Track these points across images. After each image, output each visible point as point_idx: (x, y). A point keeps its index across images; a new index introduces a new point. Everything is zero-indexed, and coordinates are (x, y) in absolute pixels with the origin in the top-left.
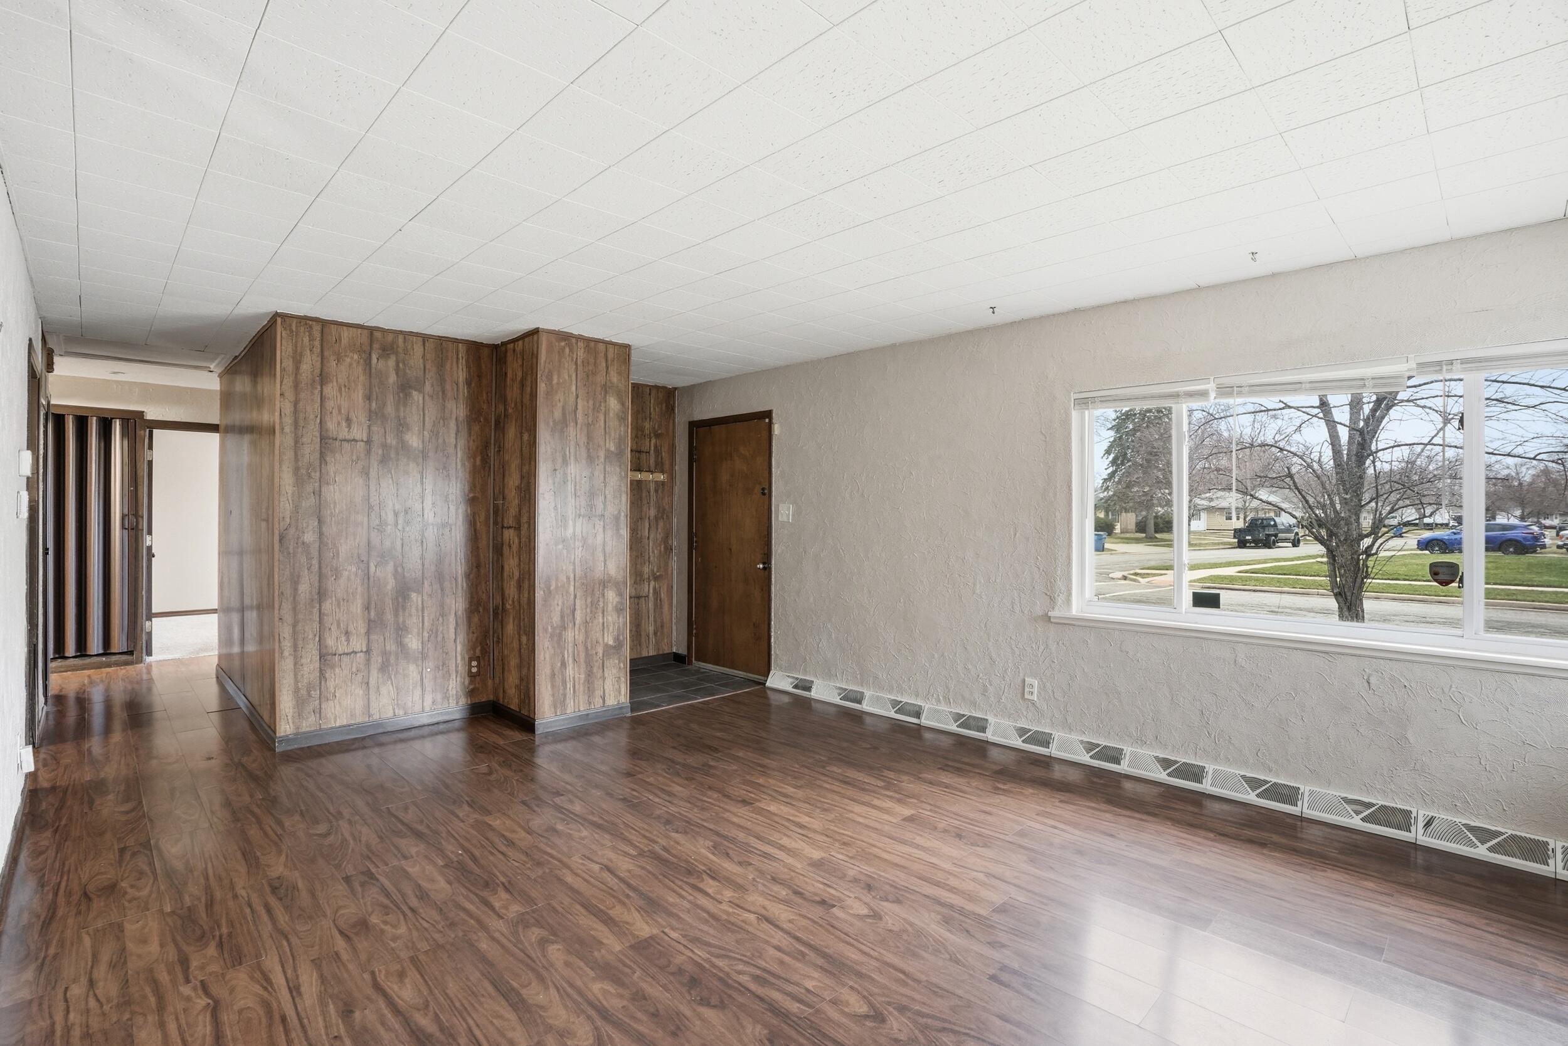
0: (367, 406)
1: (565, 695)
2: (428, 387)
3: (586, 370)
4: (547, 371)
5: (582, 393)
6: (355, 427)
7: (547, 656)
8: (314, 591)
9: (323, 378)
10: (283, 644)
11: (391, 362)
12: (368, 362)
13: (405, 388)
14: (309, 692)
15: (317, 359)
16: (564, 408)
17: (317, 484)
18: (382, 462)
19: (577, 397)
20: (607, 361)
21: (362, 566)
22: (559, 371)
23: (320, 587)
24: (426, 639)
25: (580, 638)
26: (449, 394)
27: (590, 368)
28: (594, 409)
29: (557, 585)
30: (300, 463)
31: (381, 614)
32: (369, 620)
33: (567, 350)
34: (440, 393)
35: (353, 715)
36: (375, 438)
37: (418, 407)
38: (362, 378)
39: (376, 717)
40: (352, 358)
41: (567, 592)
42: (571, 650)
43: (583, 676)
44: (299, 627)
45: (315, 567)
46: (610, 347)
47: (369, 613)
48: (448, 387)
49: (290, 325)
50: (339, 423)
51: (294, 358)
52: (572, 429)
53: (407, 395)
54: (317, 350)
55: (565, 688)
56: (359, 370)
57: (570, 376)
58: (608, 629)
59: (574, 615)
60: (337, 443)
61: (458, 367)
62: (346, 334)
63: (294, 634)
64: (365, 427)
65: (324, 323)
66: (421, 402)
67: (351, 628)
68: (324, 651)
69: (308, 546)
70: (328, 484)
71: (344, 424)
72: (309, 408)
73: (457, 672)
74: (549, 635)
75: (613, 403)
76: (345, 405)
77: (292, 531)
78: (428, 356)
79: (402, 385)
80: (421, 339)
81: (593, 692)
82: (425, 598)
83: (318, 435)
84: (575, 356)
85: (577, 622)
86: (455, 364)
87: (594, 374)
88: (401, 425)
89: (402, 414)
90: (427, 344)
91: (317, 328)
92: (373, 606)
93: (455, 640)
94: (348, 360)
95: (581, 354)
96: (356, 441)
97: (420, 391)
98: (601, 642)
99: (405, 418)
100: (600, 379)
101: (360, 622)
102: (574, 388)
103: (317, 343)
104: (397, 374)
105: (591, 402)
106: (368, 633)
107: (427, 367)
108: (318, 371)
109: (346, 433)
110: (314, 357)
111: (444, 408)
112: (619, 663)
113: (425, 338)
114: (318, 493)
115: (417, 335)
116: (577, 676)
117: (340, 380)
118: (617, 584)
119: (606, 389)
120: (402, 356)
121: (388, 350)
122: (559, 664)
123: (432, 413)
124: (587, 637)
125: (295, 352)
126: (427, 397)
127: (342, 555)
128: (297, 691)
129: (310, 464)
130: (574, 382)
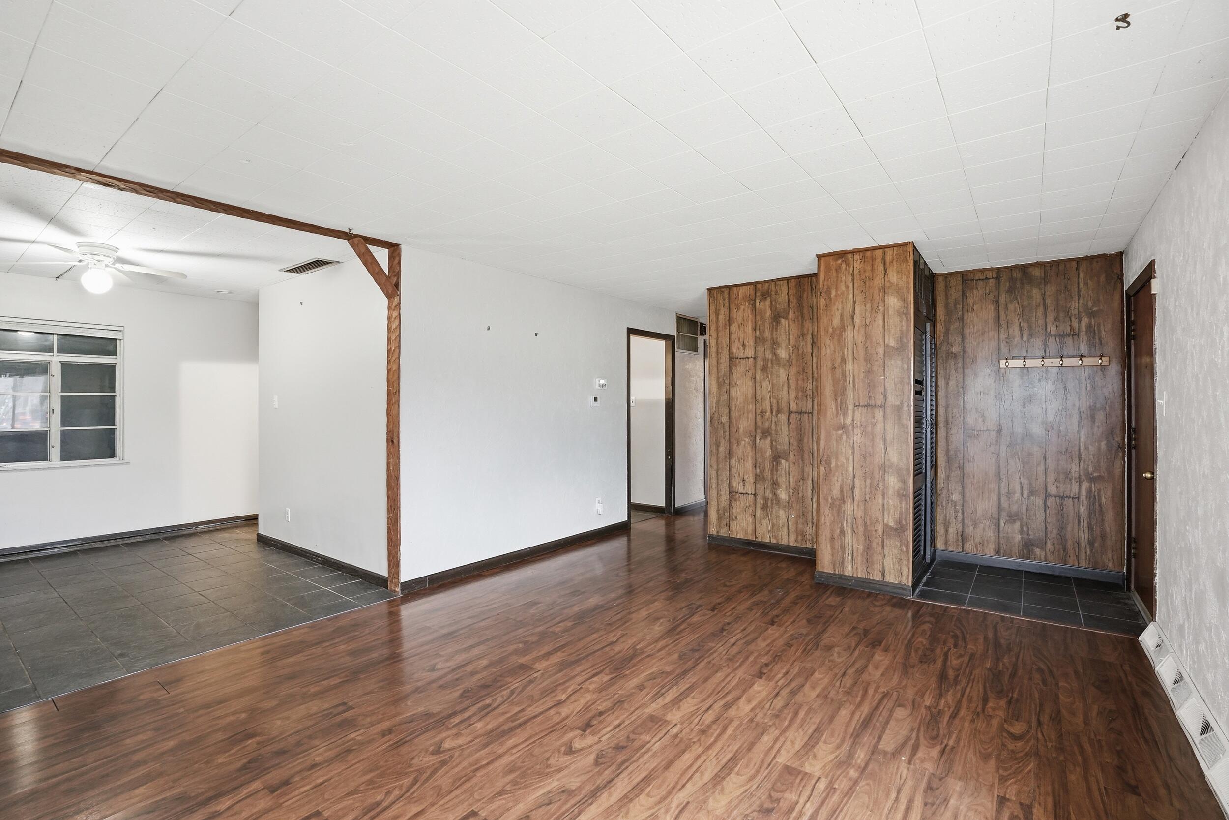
0: (754, 334)
1: (843, 559)
2: (791, 315)
3: (863, 277)
4: (826, 287)
5: (859, 299)
6: (747, 349)
7: (828, 522)
8: (727, 452)
9: (730, 321)
10: (712, 481)
11: (768, 302)
12: (754, 305)
13: (776, 318)
14: (724, 512)
15: (726, 310)
16: (842, 315)
17: (728, 387)
18: (762, 370)
19: (855, 303)
20: (884, 264)
21: (752, 439)
22: (837, 286)
23: (729, 450)
24: (791, 494)
25: (859, 514)
26: (806, 316)
27: (867, 275)
28: (872, 310)
29: (837, 465)
30: (719, 374)
31: (762, 472)
32: (756, 475)
33: (844, 266)
34: (800, 318)
35: (746, 533)
36: (759, 354)
37: (785, 330)
38: (750, 316)
39: (759, 539)
40: (745, 305)
41: (847, 471)
42: (849, 521)
43: (861, 547)
44: (719, 472)
45: (727, 438)
46: (889, 252)
47: (756, 469)
48: (805, 311)
49: (714, 294)
50: (739, 348)
51: (716, 313)
52: (849, 332)
53: (778, 323)
54: (727, 305)
55: (844, 552)
56: (749, 312)
57: (847, 287)
58: (889, 512)
59: (853, 492)
60: (738, 360)
61: (812, 295)
62: (742, 291)
63: (717, 476)
64: (753, 348)
65: (729, 288)
66: (787, 325)
67: (746, 478)
68: (731, 489)
69: (724, 424)
70: (733, 386)
71: (741, 348)
72: (723, 342)
73: (812, 523)
74: (829, 505)
75: (893, 302)
76: (741, 335)
77: (716, 415)
78: (791, 292)
79: (774, 316)
80: (786, 282)
81: (873, 564)
82: (791, 464)
83: (728, 356)
84: (851, 269)
85: (856, 499)
86: (810, 293)
87: (871, 279)
88: (774, 343)
89: (775, 337)
90: (790, 284)
91: (726, 291)
92: (758, 465)
93: (812, 499)
94: (743, 307)
95: (857, 265)
96: (748, 358)
97: (786, 318)
98: (881, 522)
99: (777, 338)
100: (878, 282)
101: (751, 475)
102: (851, 296)
103: (727, 301)
104: (771, 310)
105: (869, 305)
106: (755, 483)
107: (790, 300)
108: (727, 318)
109: (742, 354)
110: (725, 310)
111: (803, 326)
112: (901, 545)
113: (788, 280)
114: (728, 392)
115: (783, 279)
116: (855, 546)
117: (739, 321)
118: (899, 472)
119: (883, 290)
120: (774, 296)
121: (765, 295)
122: (838, 531)
123: (795, 331)
124: (866, 514)
125: (716, 309)
126: (791, 322)
127: (741, 431)
128: (718, 510)
129: (725, 375)
130: (851, 291)
